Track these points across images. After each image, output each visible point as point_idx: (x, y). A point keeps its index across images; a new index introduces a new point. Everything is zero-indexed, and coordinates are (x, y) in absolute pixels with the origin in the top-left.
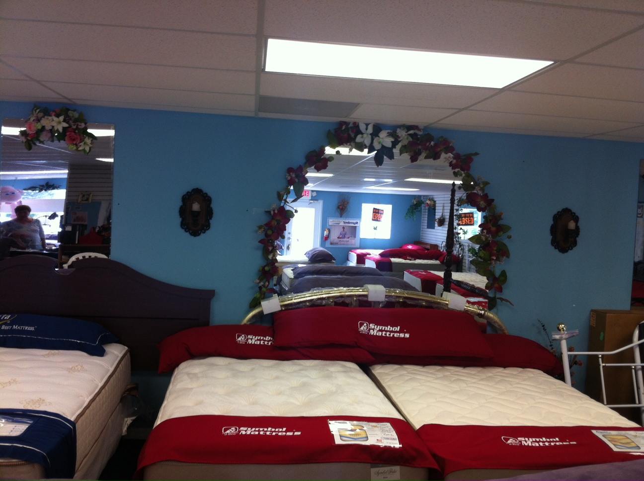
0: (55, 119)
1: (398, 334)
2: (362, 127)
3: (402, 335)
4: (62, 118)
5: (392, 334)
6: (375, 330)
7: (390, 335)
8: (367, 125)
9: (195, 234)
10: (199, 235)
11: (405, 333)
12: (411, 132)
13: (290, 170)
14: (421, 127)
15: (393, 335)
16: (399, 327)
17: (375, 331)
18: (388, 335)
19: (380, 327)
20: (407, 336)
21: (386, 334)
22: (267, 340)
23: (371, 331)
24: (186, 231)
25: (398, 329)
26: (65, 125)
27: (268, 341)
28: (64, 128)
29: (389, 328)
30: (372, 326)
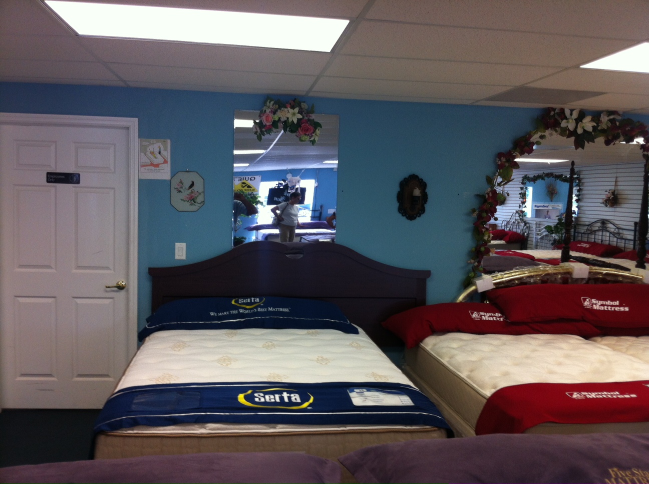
0: (291, 111)
1: (619, 308)
2: (567, 113)
3: (622, 309)
4: (296, 110)
5: (613, 308)
6: (597, 305)
7: (611, 309)
8: (572, 111)
9: (411, 218)
10: (415, 218)
11: (624, 306)
12: (612, 117)
13: (500, 155)
14: (621, 113)
15: (615, 309)
16: (618, 302)
17: (598, 306)
18: (609, 309)
19: (601, 302)
20: (627, 309)
21: (607, 308)
22: (497, 317)
23: (594, 305)
24: (403, 216)
25: (617, 303)
26: (300, 116)
27: (500, 317)
28: (299, 120)
29: (609, 303)
30: (594, 301)
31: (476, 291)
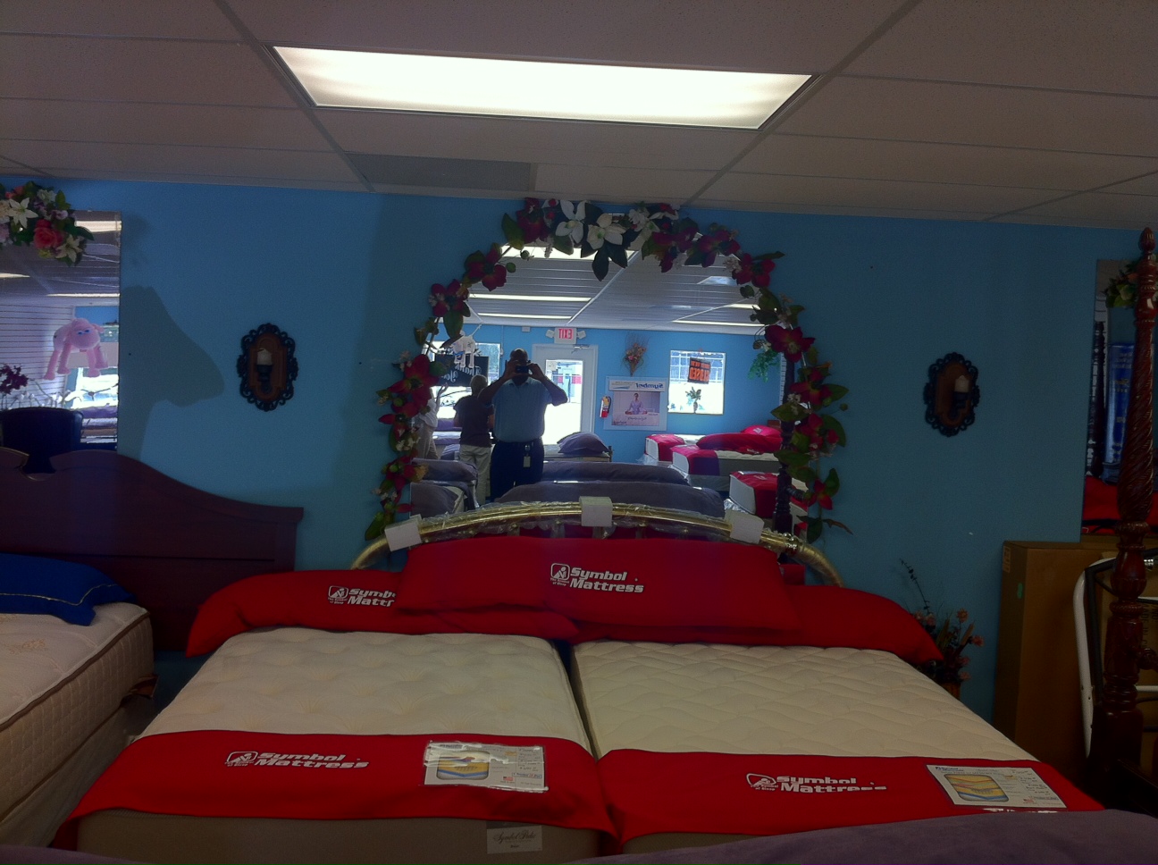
0: (15, 204)
1: (623, 587)
2: (567, 208)
3: (630, 588)
4: (25, 202)
5: (611, 586)
6: (580, 579)
7: (607, 587)
8: (575, 204)
9: (267, 406)
10: (274, 407)
11: (635, 584)
12: (657, 215)
13: (436, 289)
14: (675, 206)
15: (614, 588)
16: (625, 574)
17: (581, 581)
18: (603, 588)
19: (590, 574)
20: (640, 589)
21: (600, 586)
23: (574, 580)
24: (250, 402)
25: (623, 576)
26: (33, 215)
27: (387, 599)
28: (30, 221)
29: (607, 575)
30: (576, 571)
31: (385, 548)
